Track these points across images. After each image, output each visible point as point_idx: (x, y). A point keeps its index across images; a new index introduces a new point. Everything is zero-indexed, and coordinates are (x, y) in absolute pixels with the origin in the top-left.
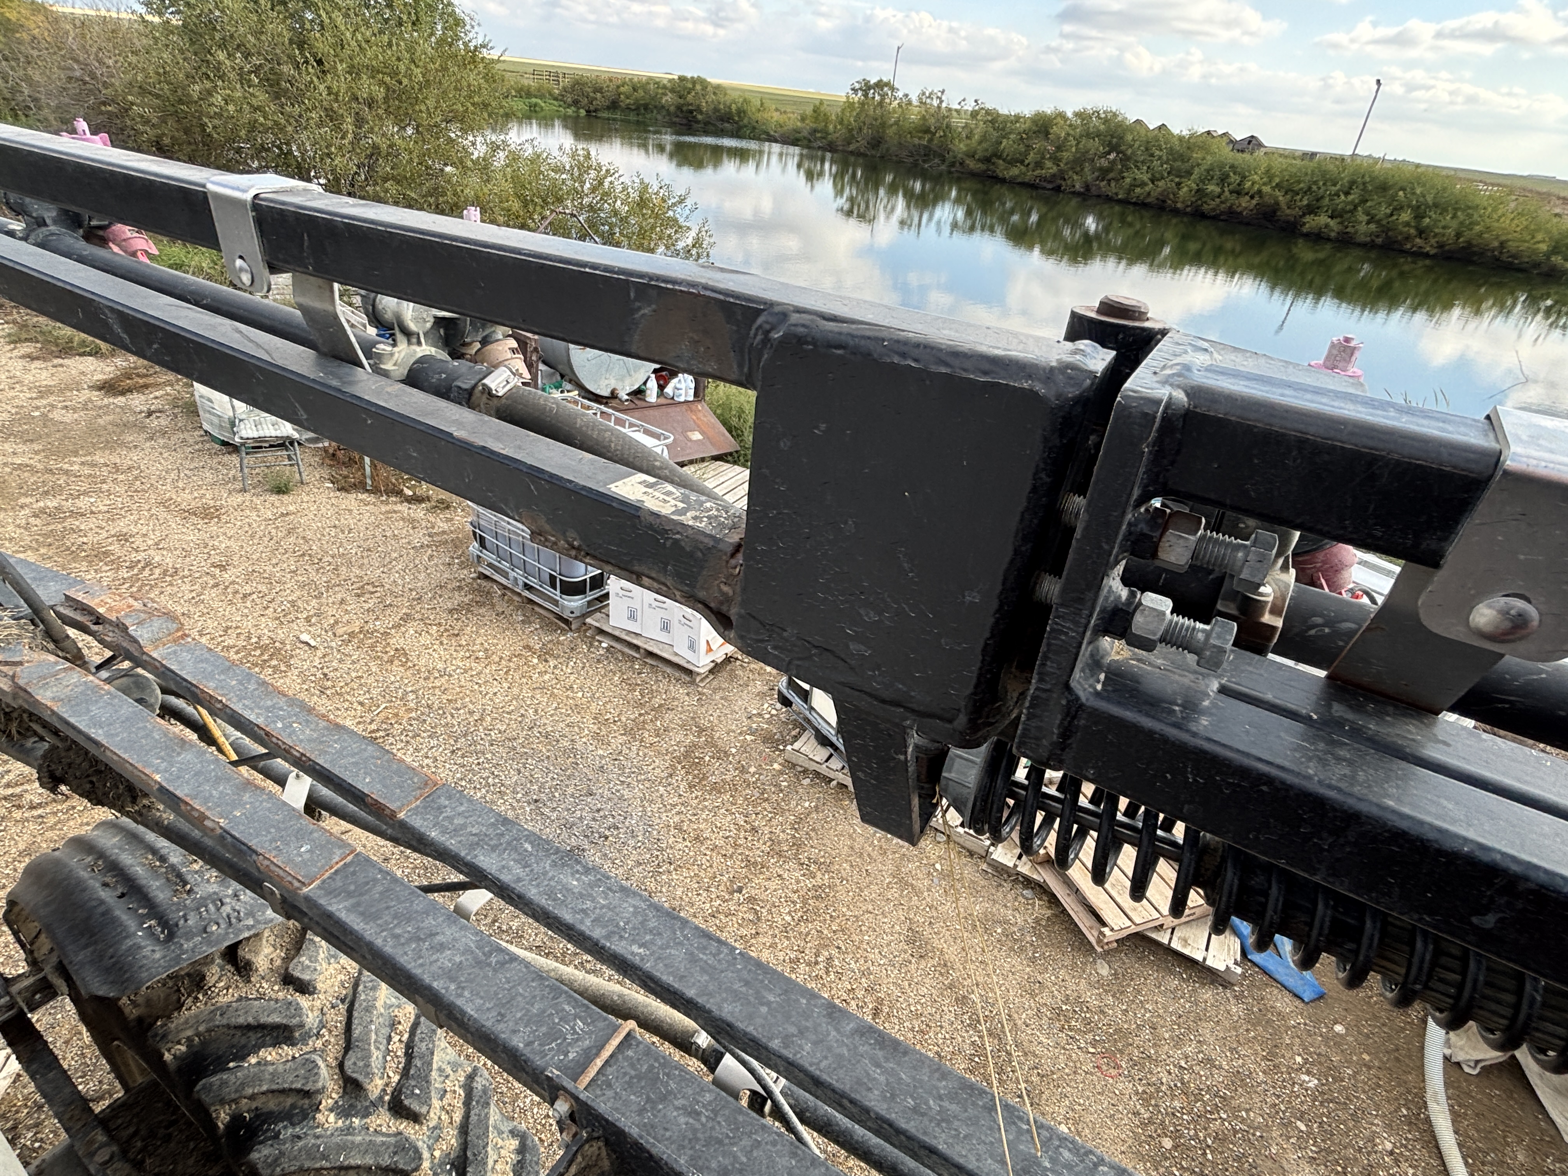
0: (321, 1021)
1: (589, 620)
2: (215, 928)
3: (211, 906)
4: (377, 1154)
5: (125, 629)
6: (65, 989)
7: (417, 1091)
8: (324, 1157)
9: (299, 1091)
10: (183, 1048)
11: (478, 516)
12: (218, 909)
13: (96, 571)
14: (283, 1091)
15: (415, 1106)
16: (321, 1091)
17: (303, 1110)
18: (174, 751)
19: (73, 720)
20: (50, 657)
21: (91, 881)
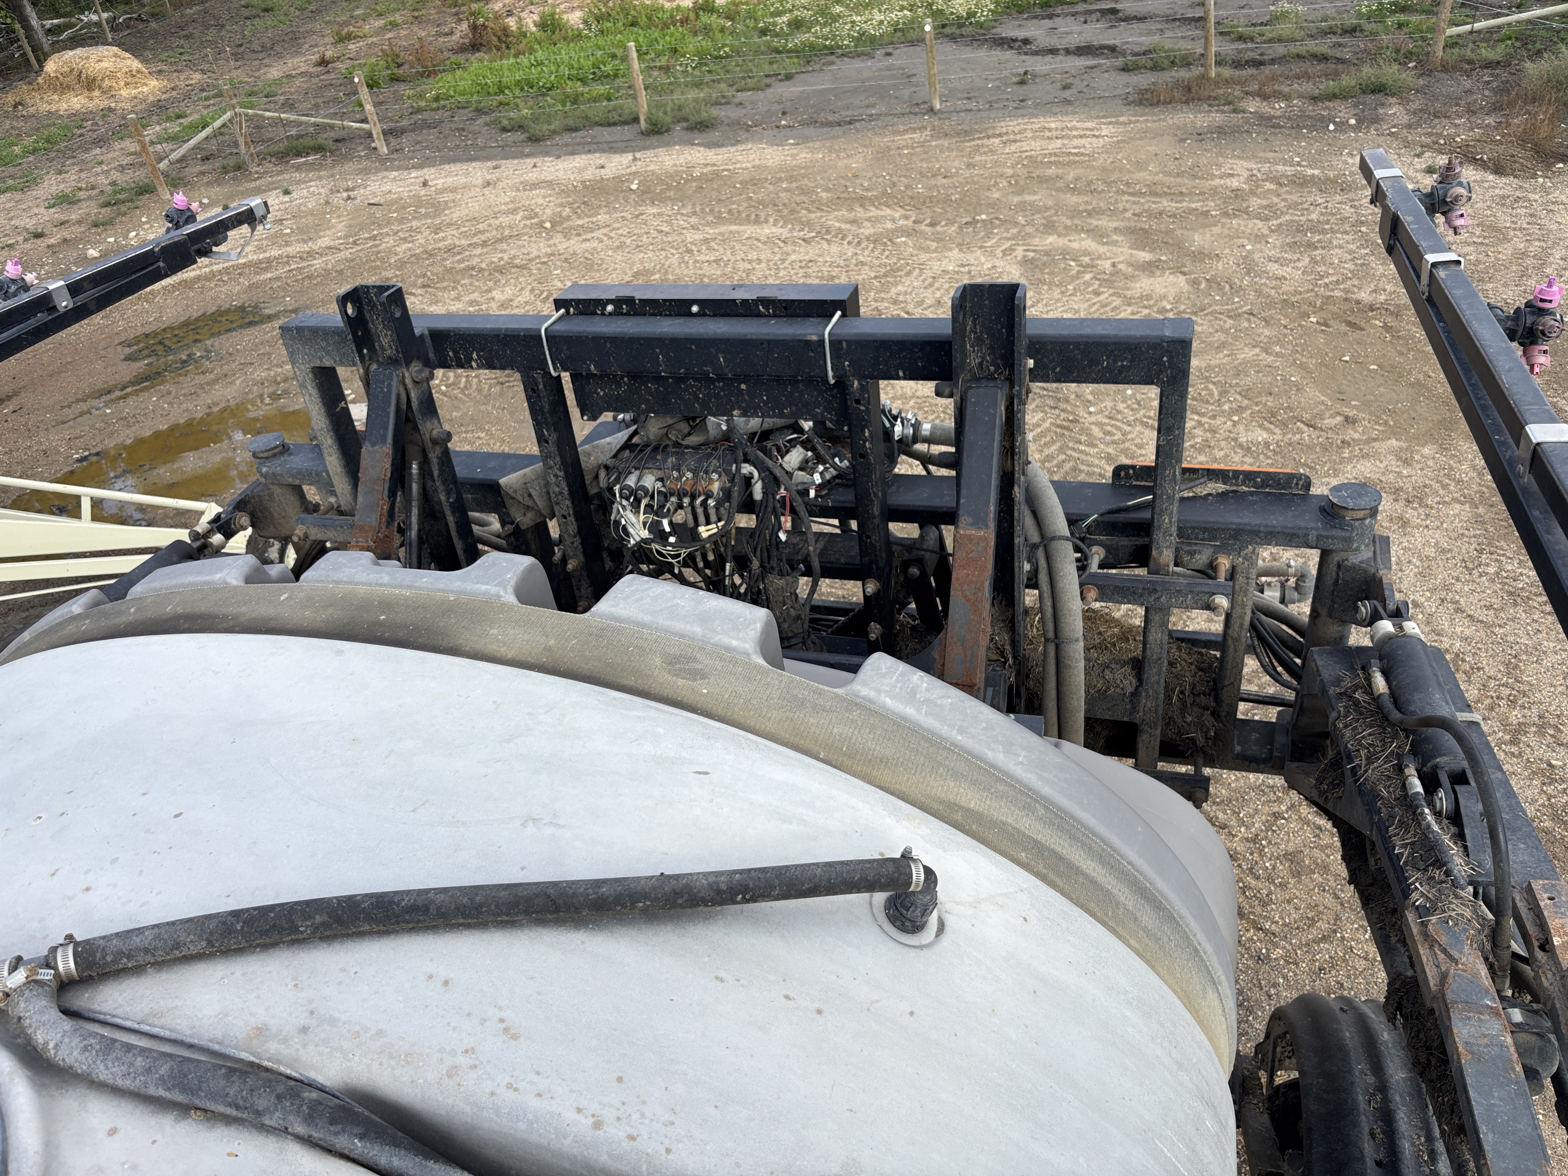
19: (1472, 1094)
20: (1484, 971)
21: (1363, 1118)
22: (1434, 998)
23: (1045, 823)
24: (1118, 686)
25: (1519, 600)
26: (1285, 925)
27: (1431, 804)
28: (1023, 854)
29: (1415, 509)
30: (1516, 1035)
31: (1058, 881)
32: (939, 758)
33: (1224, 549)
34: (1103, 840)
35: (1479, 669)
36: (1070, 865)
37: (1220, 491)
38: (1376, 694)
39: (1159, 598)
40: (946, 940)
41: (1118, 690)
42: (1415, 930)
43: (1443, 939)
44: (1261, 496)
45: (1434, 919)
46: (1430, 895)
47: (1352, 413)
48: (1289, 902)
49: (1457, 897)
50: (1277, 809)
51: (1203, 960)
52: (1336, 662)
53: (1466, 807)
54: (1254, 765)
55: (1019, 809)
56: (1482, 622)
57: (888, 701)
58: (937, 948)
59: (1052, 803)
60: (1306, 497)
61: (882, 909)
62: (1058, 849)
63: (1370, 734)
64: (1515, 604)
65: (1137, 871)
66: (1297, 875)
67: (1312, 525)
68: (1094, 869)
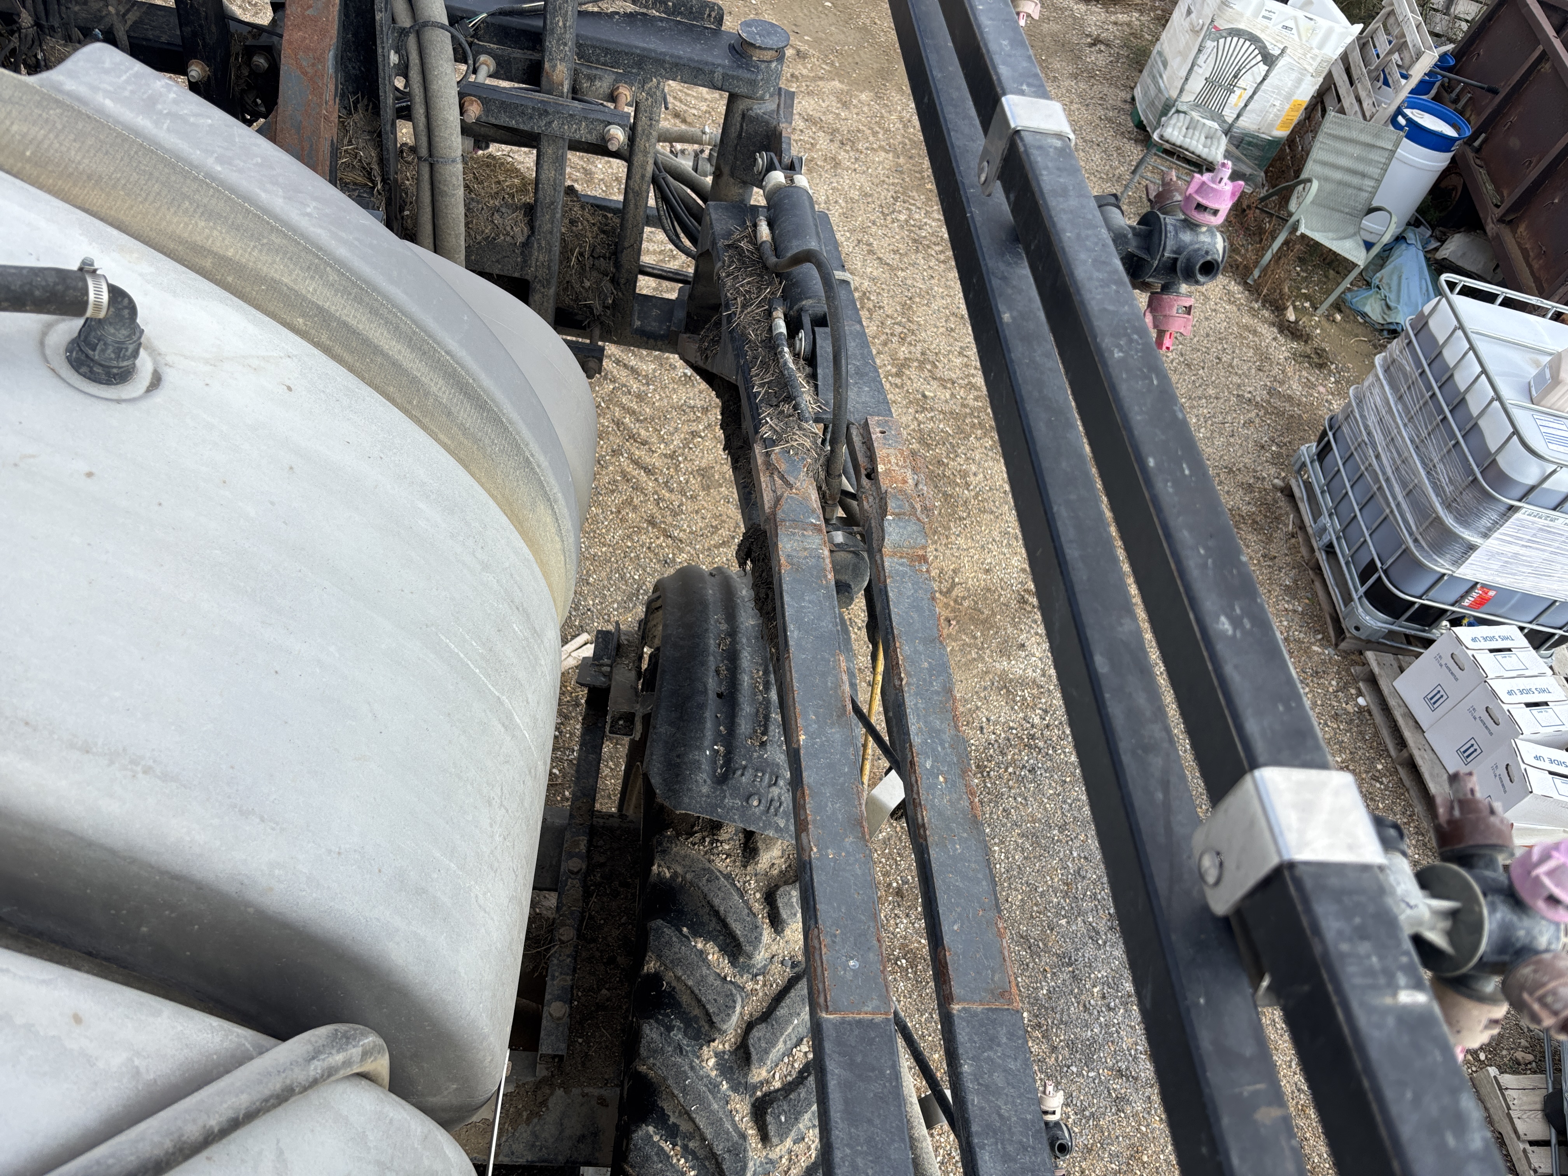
0: (765, 966)
1: (1370, 655)
2: (755, 803)
3: (767, 776)
4: (717, 1135)
5: (883, 512)
6: (637, 736)
7: (783, 1119)
8: (684, 1091)
9: (707, 1014)
10: (668, 875)
11: (1347, 418)
12: (770, 786)
13: (927, 212)
14: (699, 1001)
15: (772, 1129)
16: (722, 1032)
17: (699, 1030)
18: (831, 715)
19: (786, 598)
20: (814, 496)
21: (711, 658)
22: (767, 520)
23: (337, 291)
24: (508, 234)
25: (921, 247)
26: (691, 532)
27: (792, 346)
28: (301, 320)
29: (847, 152)
30: (835, 554)
31: (346, 356)
32: (185, 190)
33: (626, 78)
34: (414, 322)
35: (880, 307)
36: (366, 342)
37: (629, 11)
38: (759, 242)
39: (550, 123)
40: (159, 397)
41: (508, 239)
42: (760, 460)
43: (783, 467)
44: (672, 24)
45: (777, 449)
46: (777, 429)
47: (803, 48)
48: (697, 512)
49: (800, 428)
50: (695, 428)
51: (535, 473)
52: (729, 217)
53: (822, 347)
54: (651, 341)
55: (301, 268)
56: (888, 264)
57: (108, 103)
58: (144, 405)
59: (350, 270)
60: (717, 32)
61: (62, 350)
62: (353, 322)
63: (748, 283)
64: (917, 251)
65: (458, 363)
66: (707, 488)
67: (719, 61)
68: (400, 352)
